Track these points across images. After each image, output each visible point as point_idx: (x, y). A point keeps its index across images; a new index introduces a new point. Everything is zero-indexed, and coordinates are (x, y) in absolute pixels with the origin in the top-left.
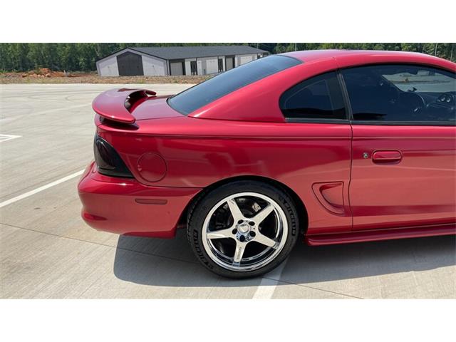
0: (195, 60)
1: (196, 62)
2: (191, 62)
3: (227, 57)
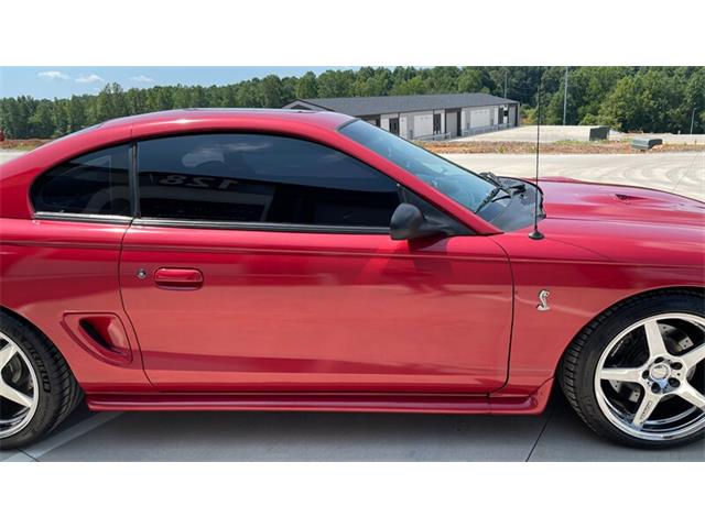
0: (396, 116)
1: (398, 119)
2: (390, 120)
3: (448, 111)
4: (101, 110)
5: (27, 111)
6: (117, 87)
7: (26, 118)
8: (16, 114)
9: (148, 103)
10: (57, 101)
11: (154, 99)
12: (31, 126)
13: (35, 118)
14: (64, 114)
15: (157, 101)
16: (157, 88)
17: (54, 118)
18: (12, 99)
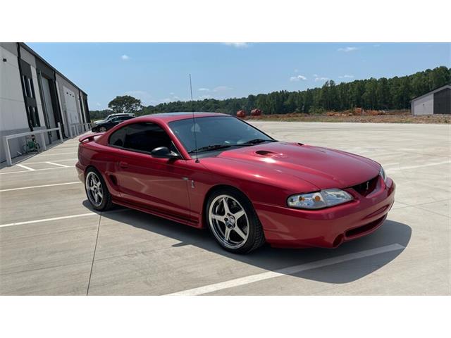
4: (322, 97)
5: (283, 98)
6: (332, 82)
7: (283, 102)
8: (278, 101)
9: (349, 91)
10: (300, 92)
11: (353, 88)
12: (284, 107)
13: (287, 102)
14: (302, 99)
15: (355, 90)
16: (356, 81)
17: (296, 102)
18: (277, 92)
